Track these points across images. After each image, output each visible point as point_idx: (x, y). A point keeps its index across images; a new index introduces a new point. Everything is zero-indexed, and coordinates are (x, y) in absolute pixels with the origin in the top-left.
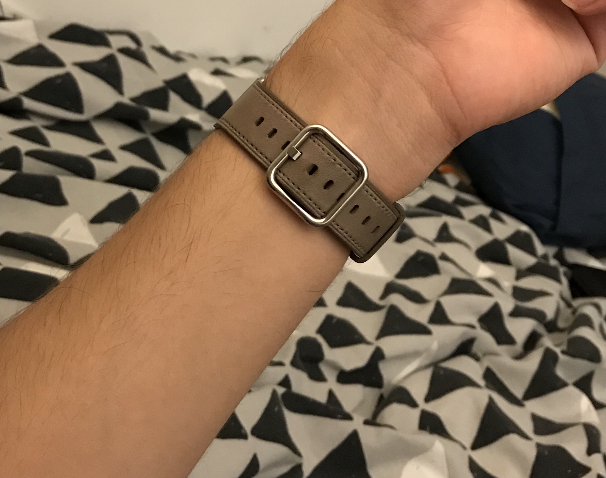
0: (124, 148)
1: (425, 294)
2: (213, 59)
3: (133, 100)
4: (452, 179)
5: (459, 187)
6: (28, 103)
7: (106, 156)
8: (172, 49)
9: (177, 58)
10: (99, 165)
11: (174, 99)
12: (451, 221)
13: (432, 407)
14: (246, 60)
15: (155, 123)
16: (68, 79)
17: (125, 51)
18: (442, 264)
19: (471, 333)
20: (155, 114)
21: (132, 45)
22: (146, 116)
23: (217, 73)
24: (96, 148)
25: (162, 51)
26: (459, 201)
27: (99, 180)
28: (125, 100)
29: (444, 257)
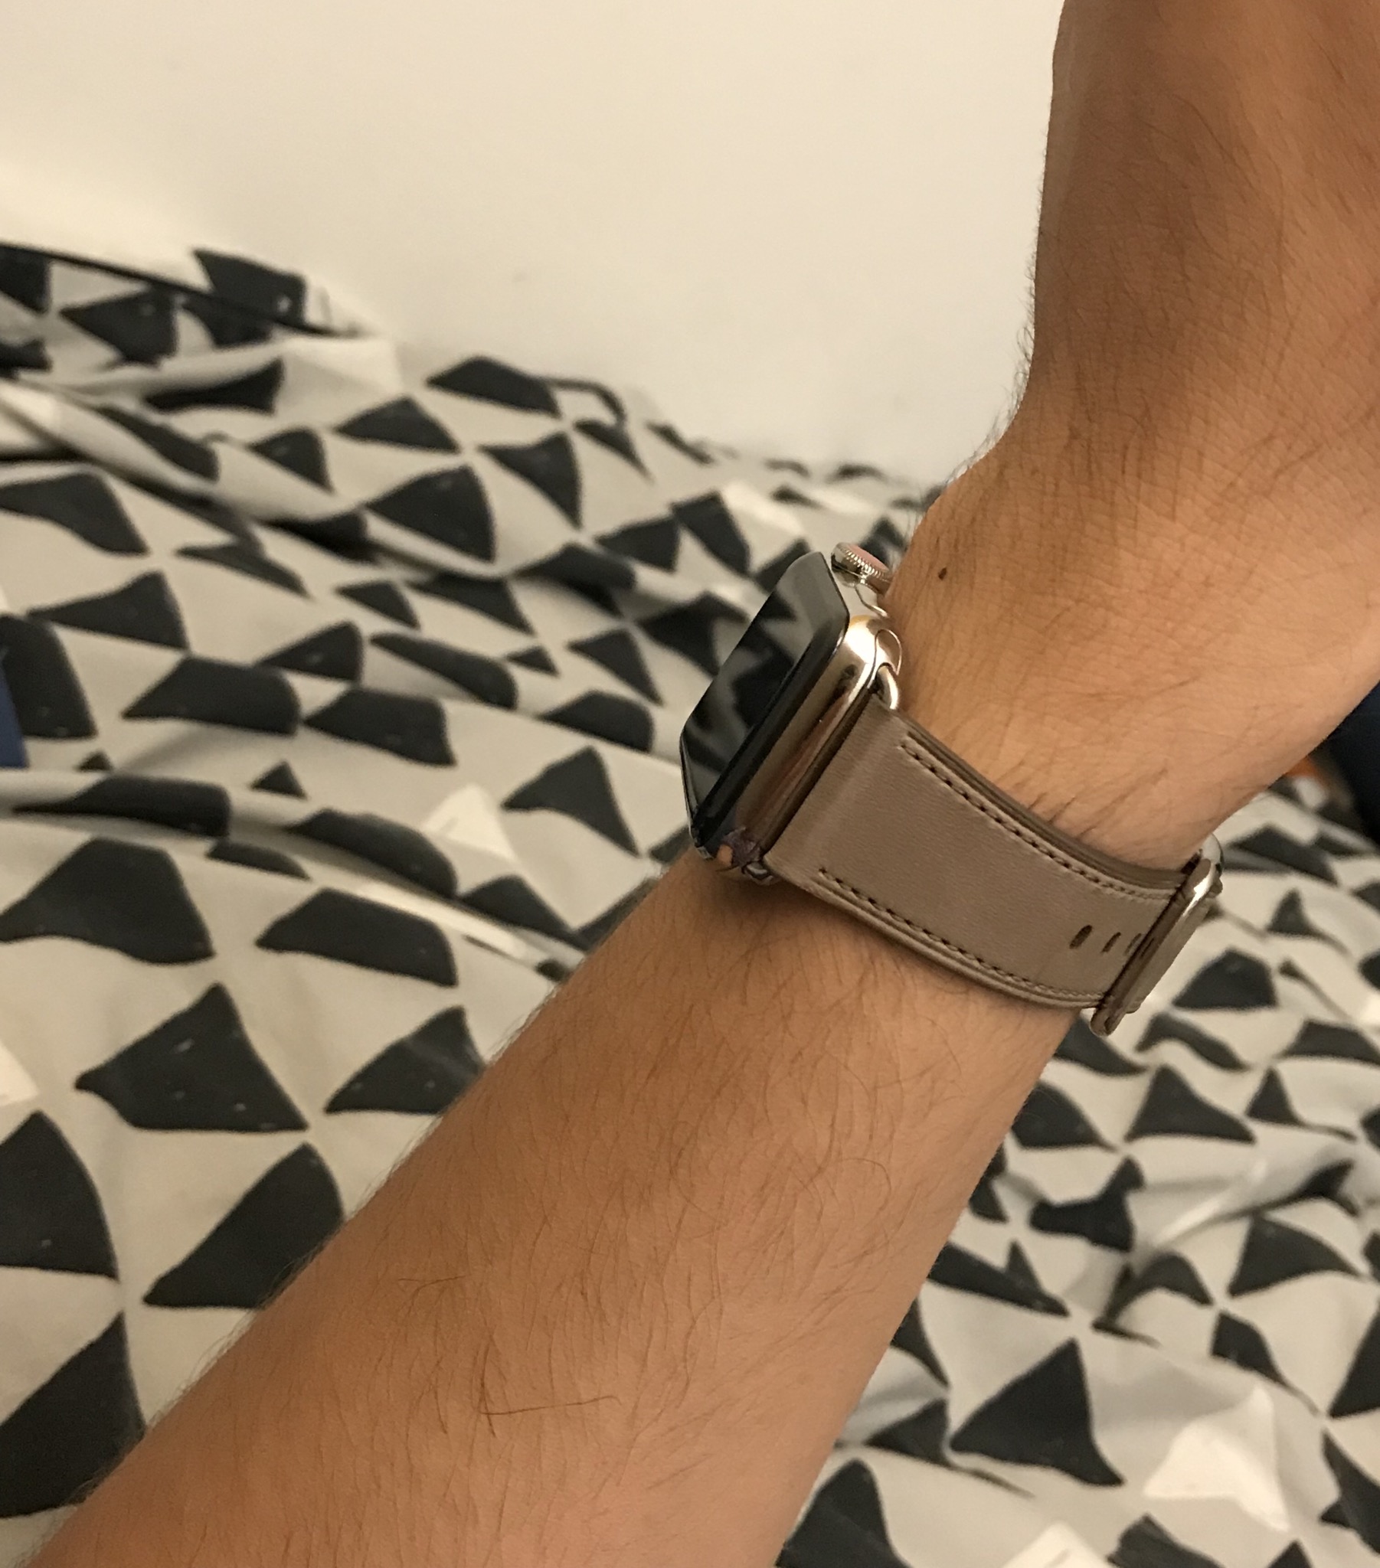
0: (580, 648)
1: (1241, 1050)
2: (776, 465)
3: (603, 541)
4: (1311, 791)
5: (1327, 813)
6: (378, 529)
7: (537, 661)
8: (688, 432)
9: (698, 455)
10: (525, 679)
11: (690, 548)
12: (1307, 888)
13: (1246, 1309)
14: (849, 472)
15: (647, 599)
16: (465, 480)
17: (591, 429)
18: (1283, 986)
19: (1344, 1150)
20: (648, 578)
21: (605, 417)
22: (627, 581)
23: (785, 496)
24: (518, 642)
25: (668, 435)
26: (1324, 844)
27: (526, 713)
28: (585, 539)
29: (1290, 971)
